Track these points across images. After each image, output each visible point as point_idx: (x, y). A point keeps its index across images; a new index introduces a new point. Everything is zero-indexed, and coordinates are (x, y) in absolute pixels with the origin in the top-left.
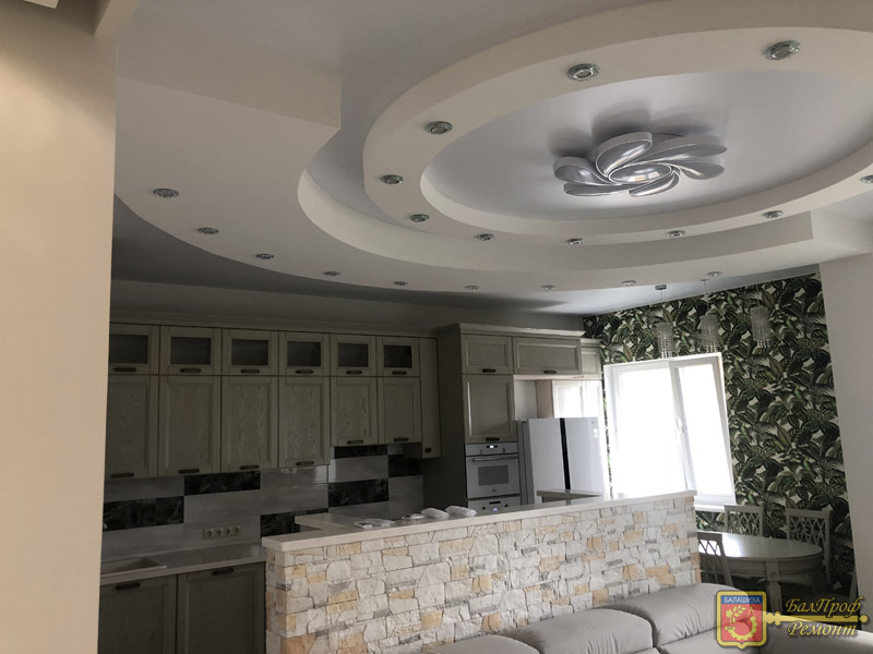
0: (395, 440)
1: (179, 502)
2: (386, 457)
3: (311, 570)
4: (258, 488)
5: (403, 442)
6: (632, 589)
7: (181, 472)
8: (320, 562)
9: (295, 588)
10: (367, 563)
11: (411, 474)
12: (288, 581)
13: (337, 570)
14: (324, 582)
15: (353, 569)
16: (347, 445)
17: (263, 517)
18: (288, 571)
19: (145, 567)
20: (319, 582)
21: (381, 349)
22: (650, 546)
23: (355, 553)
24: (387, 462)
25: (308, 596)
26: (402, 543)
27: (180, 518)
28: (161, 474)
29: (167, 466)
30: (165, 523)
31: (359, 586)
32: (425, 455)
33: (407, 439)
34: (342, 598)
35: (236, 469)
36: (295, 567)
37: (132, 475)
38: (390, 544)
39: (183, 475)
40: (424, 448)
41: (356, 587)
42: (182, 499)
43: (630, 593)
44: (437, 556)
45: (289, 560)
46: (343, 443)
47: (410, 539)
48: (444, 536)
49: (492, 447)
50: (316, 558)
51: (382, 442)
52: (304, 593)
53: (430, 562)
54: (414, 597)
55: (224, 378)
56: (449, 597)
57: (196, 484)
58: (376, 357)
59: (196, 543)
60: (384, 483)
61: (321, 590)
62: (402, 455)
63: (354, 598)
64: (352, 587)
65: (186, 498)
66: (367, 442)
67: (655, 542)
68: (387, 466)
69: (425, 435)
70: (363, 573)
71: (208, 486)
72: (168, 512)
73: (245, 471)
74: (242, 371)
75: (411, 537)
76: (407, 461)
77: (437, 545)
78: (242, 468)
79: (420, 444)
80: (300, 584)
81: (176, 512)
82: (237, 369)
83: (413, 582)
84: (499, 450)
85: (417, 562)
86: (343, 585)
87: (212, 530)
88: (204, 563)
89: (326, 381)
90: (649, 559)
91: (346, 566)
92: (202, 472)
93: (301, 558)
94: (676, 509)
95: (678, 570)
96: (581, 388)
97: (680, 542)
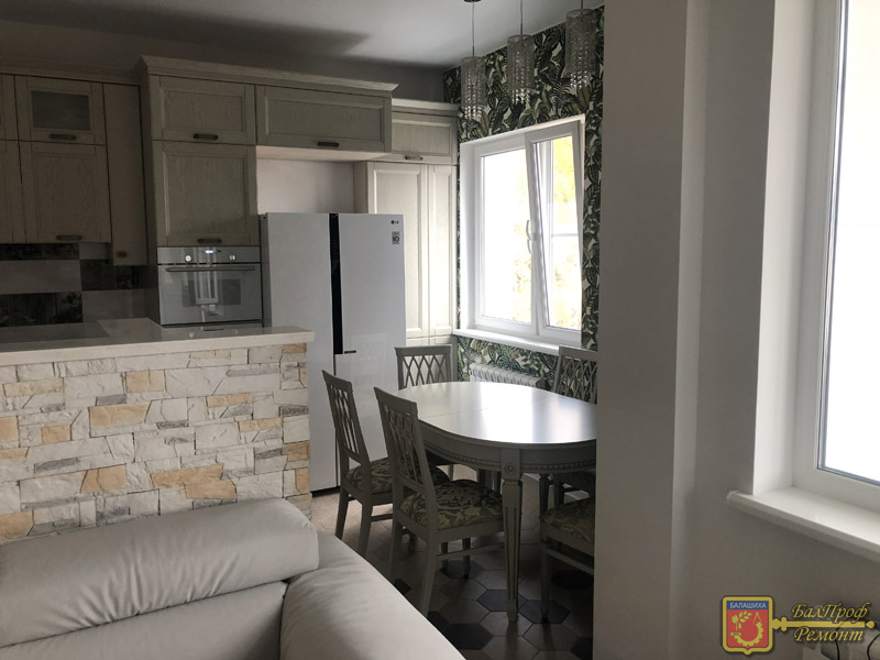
0: (59, 238)
2: (78, 262)
6: (109, 508)
11: (125, 288)
22: (170, 433)
24: (78, 269)
32: (117, 262)
40: (115, 251)
43: (100, 516)
49: (211, 252)
60: (73, 298)
62: (106, 261)
67: (183, 424)
68: (79, 275)
79: (111, 245)
90: (163, 456)
94: (254, 367)
95: (247, 472)
96: (419, 176)
97: (259, 425)
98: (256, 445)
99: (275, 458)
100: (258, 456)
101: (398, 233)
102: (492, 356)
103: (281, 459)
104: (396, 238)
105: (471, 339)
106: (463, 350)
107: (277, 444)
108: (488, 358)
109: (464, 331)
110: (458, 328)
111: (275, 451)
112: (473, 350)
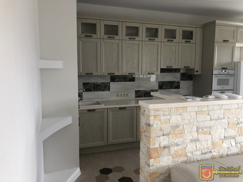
0: (185, 67)
1: (108, 84)
2: (180, 73)
3: (163, 118)
4: (134, 81)
5: (187, 68)
7: (109, 74)
8: (167, 115)
9: (155, 126)
10: (189, 117)
11: (189, 80)
12: (151, 123)
13: (175, 119)
14: (168, 124)
15: (182, 119)
16: (166, 68)
17: (136, 91)
18: (152, 118)
19: (98, 104)
20: (166, 124)
21: (181, 32)
23: (184, 112)
24: (180, 75)
25: (161, 130)
26: (206, 109)
27: (109, 90)
28: (102, 74)
29: (104, 71)
30: (104, 91)
31: (185, 127)
32: (196, 73)
33: (189, 67)
34: (177, 132)
35: (127, 74)
36: (155, 116)
37: (92, 74)
38: (200, 109)
39: (110, 75)
40: (195, 70)
41: (183, 127)
42: (109, 83)
44: (222, 116)
45: (152, 113)
46: (165, 67)
47: (210, 108)
48: (227, 107)
49: (224, 71)
50: (165, 113)
51: (179, 68)
52: (159, 128)
53: (219, 119)
54: (210, 134)
55: (123, 41)
56: (226, 135)
57: (114, 78)
58: (179, 35)
59: (114, 98)
60: (178, 82)
61: (167, 128)
62: (186, 73)
63: (182, 132)
64: (181, 127)
65: (111, 83)
66: (174, 67)
68: (180, 77)
69: (196, 66)
70: (187, 122)
71: (118, 79)
72: (105, 87)
73: (130, 75)
74: (129, 39)
75: (211, 106)
76: (188, 75)
77: (223, 111)
78: (129, 74)
79: (194, 69)
80: (157, 124)
81: (107, 88)
82: (127, 38)
83: (210, 127)
84: (226, 73)
85: (212, 118)
86: (177, 126)
87: (119, 94)
88: (116, 105)
89: (160, 43)
91: (179, 117)
92: (115, 74)
93: (158, 112)
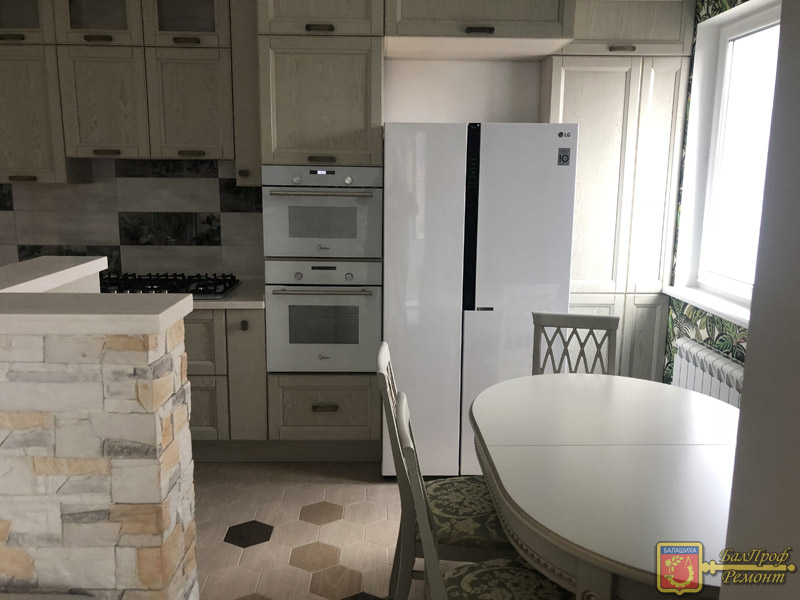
0: (180, 153)
2: (217, 180)
4: (10, 208)
24: (217, 188)
32: (241, 182)
33: (203, 153)
40: (238, 168)
49: (321, 172)
51: (157, 156)
58: (141, 11)
60: (212, 219)
68: (217, 195)
89: (50, 51)
94: (55, 368)
95: (50, 540)
96: (628, 75)
97: (69, 466)
98: (65, 499)
99: (99, 524)
100: (70, 517)
101: (568, 150)
102: (710, 332)
103: (110, 528)
104: (564, 157)
105: (686, 304)
106: (674, 316)
107: (100, 502)
108: (704, 334)
109: (679, 292)
110: (672, 284)
111: (98, 512)
112: (687, 320)
